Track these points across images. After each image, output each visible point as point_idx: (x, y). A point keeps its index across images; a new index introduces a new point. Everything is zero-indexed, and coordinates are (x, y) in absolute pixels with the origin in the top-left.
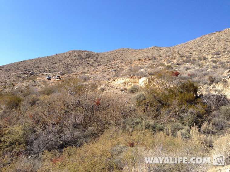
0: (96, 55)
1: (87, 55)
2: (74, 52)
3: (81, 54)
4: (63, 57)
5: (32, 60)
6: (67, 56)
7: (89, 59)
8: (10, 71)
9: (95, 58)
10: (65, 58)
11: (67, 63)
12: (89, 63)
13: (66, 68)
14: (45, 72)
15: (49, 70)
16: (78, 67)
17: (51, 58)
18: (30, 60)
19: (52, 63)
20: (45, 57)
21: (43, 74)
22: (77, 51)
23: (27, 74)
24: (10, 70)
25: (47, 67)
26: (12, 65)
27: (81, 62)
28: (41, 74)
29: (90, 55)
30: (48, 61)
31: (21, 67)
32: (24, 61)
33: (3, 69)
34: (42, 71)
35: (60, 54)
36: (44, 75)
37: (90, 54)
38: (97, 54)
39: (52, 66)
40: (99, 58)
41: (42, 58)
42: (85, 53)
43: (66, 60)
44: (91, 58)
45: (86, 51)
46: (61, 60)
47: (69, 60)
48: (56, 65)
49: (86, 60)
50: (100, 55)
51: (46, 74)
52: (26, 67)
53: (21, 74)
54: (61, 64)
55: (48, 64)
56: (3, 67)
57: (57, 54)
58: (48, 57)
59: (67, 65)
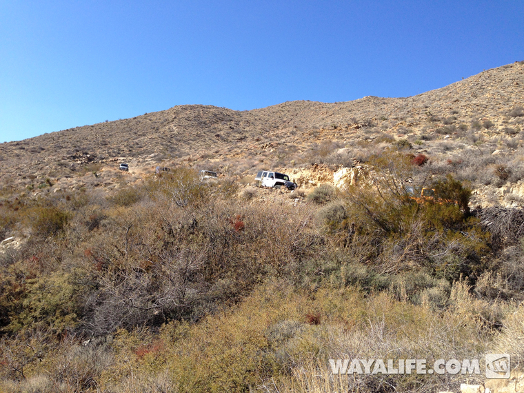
0: (236, 116)
1: (216, 115)
2: (186, 109)
3: (201, 113)
4: (161, 121)
5: (92, 126)
6: (170, 119)
7: (220, 126)
8: (43, 152)
9: (233, 123)
10: (165, 123)
11: (169, 134)
12: (219, 133)
13: (166, 145)
14: (119, 154)
15: (130, 151)
16: (194, 142)
17: (134, 122)
18: (86, 127)
19: (135, 133)
20: (121, 120)
21: (116, 158)
22: (192, 108)
23: (81, 159)
24: (43, 149)
25: (126, 144)
26: (46, 137)
27: (201, 132)
28: (111, 159)
29: (222, 116)
30: (127, 129)
31: (66, 144)
32: (73, 130)
33: (26, 147)
34: (114, 152)
35: (153, 114)
36: (118, 161)
37: (221, 113)
38: (238, 114)
39: (137, 141)
40: (241, 123)
41: (114, 122)
42: (211, 110)
43: (167, 127)
44: (223, 122)
45: (213, 107)
46: (156, 126)
47: (174, 128)
48: (146, 139)
49: (212, 127)
50: (244, 116)
51: (123, 158)
52: (79, 144)
53: (68, 158)
54: (155, 136)
55: (126, 136)
56: (26, 142)
57: (146, 114)
58: (128, 121)
59: (168, 140)
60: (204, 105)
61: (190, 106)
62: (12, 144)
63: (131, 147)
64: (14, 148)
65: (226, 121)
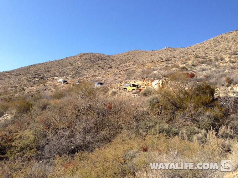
0: (107, 58)
1: (98, 57)
2: (85, 55)
3: (92, 56)
4: (74, 60)
5: (43, 63)
6: (78, 59)
7: (100, 62)
8: (20, 75)
9: (106, 60)
10: (75, 61)
11: (77, 66)
12: (100, 65)
13: (76, 71)
14: (55, 75)
15: (60, 74)
16: (89, 70)
17: (61, 61)
18: (40, 64)
19: (62, 66)
20: (56, 60)
21: (54, 77)
22: (87, 54)
23: (38, 78)
24: (20, 74)
25: (58, 71)
26: (22, 69)
27: (92, 65)
28: (51, 78)
29: (101, 57)
30: (58, 64)
31: (31, 71)
32: (34, 65)
33: (13, 73)
34: (53, 75)
35: (70, 57)
36: (55, 79)
38: (108, 56)
39: (63, 69)
40: (110, 60)
41: (53, 61)
42: (96, 55)
43: (76, 63)
45: (97, 54)
46: (71, 63)
47: (80, 63)
48: (67, 68)
49: (97, 62)
50: (111, 57)
51: (57, 77)
52: (37, 71)
53: (32, 78)
54: (71, 67)
55: (58, 67)
56: (13, 71)
57: (67, 57)
58: (59, 61)
59: (77, 69)
60: (93, 53)
61: (87, 53)
62: (6, 72)
63: (60, 72)
64: (7, 74)
65: (103, 60)
